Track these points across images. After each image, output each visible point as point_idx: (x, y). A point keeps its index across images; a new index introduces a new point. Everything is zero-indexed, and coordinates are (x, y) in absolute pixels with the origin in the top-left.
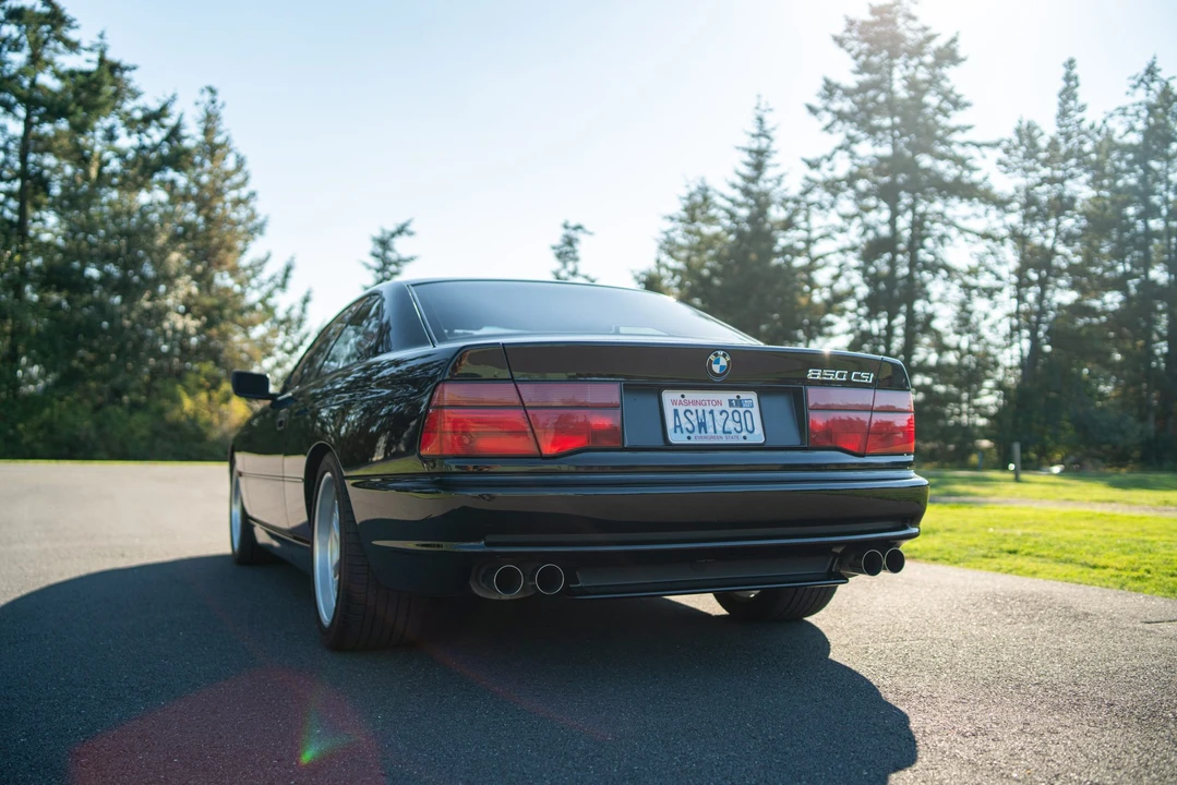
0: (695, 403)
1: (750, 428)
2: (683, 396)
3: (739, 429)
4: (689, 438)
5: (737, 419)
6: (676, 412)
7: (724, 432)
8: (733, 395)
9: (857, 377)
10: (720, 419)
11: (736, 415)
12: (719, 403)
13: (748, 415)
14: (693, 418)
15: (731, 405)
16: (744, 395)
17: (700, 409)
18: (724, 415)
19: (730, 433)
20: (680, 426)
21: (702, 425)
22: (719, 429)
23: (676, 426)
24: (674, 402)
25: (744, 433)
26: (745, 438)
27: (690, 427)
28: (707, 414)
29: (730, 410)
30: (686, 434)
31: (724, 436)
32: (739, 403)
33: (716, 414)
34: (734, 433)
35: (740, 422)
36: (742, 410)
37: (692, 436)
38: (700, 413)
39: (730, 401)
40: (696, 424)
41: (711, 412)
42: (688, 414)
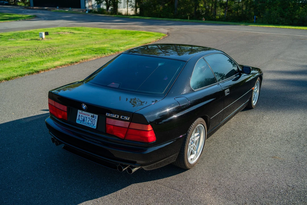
0: (84, 114)
1: (94, 124)
2: (82, 112)
3: (91, 123)
4: (80, 122)
5: (91, 121)
6: (79, 115)
7: (88, 123)
8: (93, 114)
9: (122, 117)
10: (88, 119)
11: (92, 119)
12: (89, 115)
13: (94, 120)
14: (82, 118)
15: (91, 117)
16: (95, 115)
17: (85, 116)
18: (89, 119)
19: (89, 124)
20: (79, 119)
21: (84, 120)
22: (87, 122)
23: (78, 119)
24: (80, 113)
25: (92, 125)
26: (92, 126)
27: (81, 120)
28: (86, 118)
29: (91, 118)
30: (80, 121)
31: (88, 124)
32: (93, 117)
33: (88, 118)
34: (90, 124)
35: (92, 122)
36: (93, 119)
37: (81, 122)
38: (84, 117)
39: (92, 116)
40: (83, 119)
41: (87, 117)
42: (82, 116)
